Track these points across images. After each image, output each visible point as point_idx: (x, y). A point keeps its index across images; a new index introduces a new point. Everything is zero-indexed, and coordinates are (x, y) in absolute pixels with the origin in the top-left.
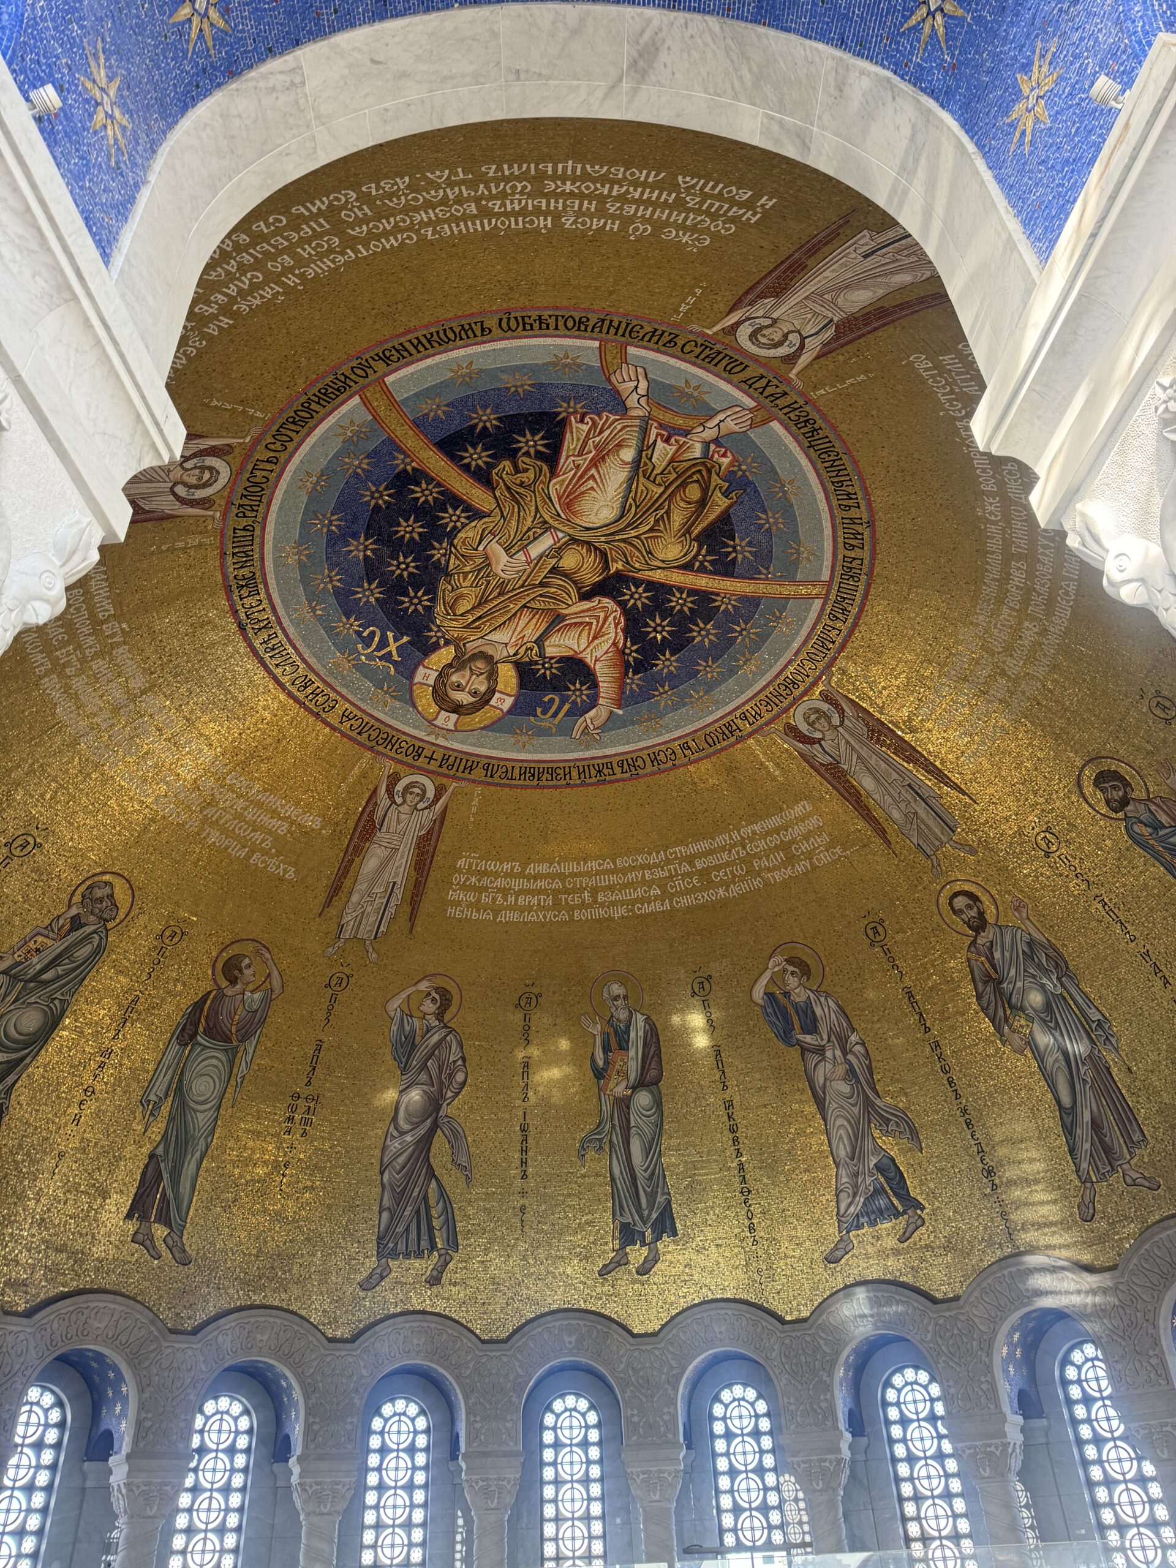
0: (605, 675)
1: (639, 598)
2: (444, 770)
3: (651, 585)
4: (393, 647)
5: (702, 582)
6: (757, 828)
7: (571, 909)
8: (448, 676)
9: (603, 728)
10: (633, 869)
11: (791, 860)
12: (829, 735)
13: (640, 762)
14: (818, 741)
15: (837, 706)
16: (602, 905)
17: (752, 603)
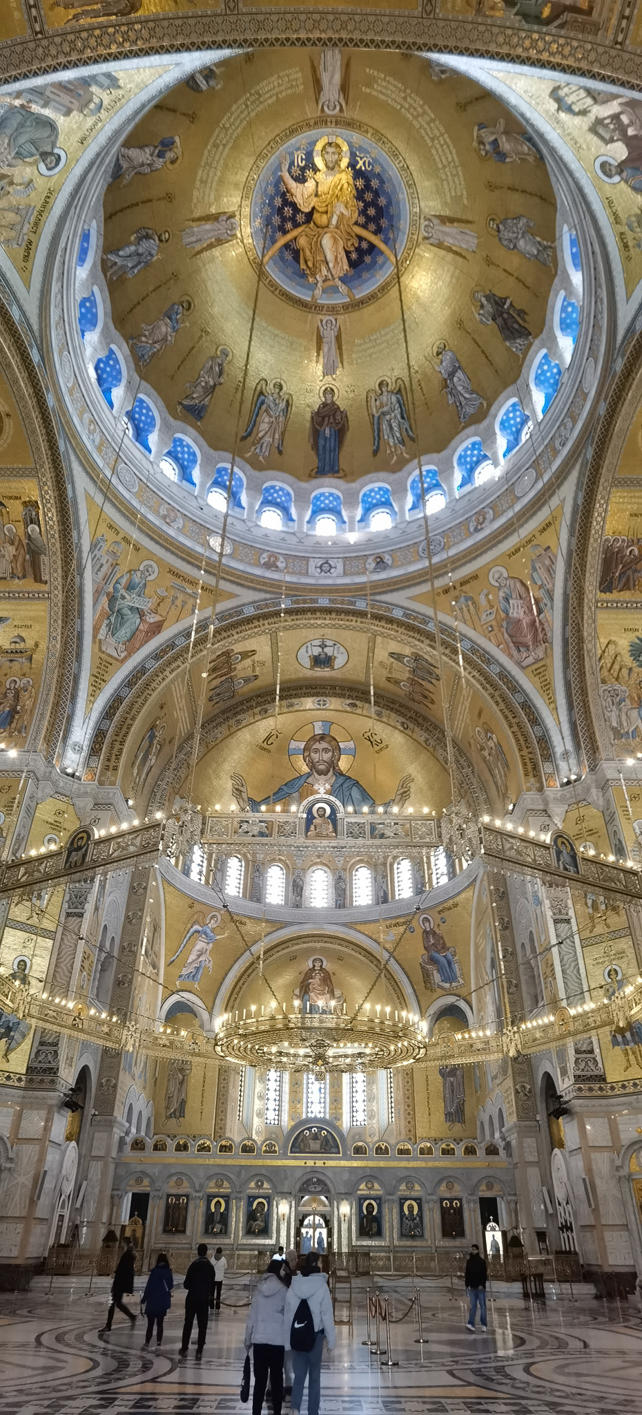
0: (292, 184)
1: (300, 218)
5: (289, 237)
7: (252, 95)
8: (339, 157)
12: (226, 226)
13: (262, 161)
14: (227, 221)
16: (241, 105)
17: (274, 242)
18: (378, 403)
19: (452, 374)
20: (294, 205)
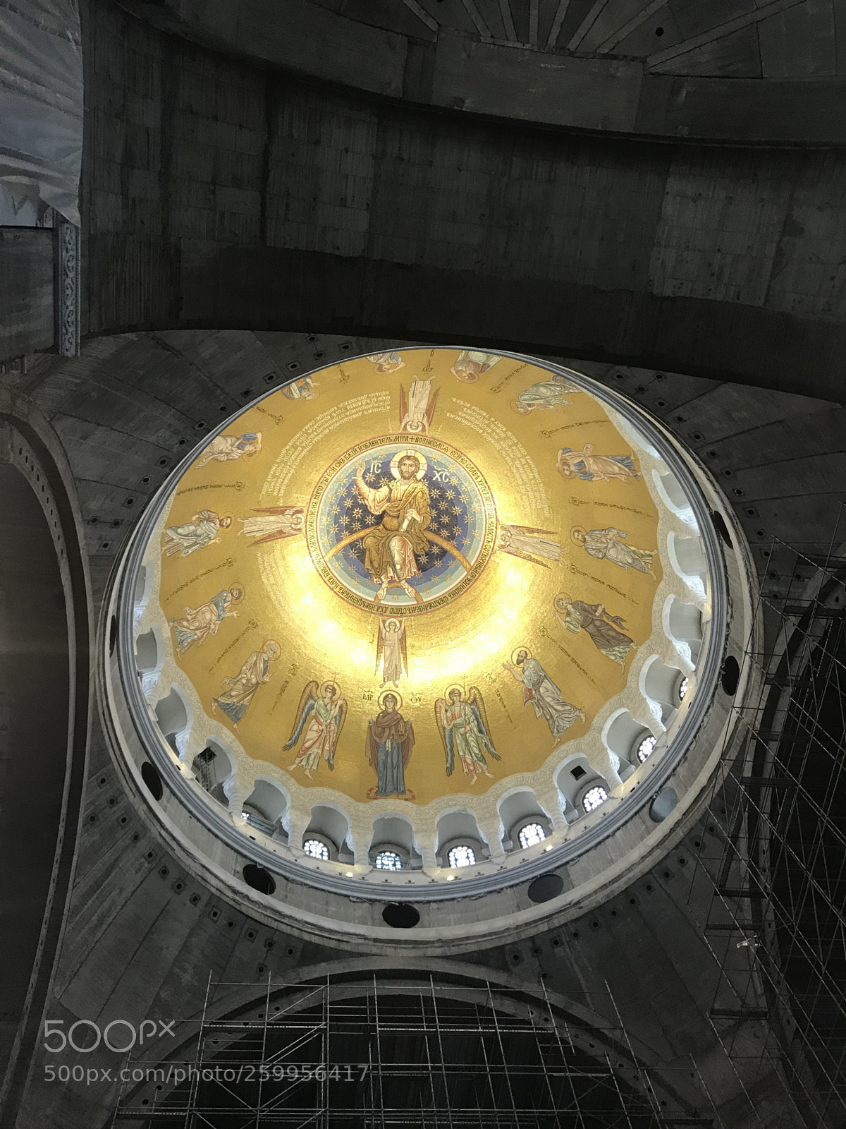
0: (365, 489)
1: (369, 520)
2: (406, 436)
3: (368, 526)
4: (438, 476)
5: (355, 537)
6: (290, 475)
7: (339, 408)
8: (416, 469)
9: (356, 470)
10: (322, 431)
11: (274, 476)
12: (291, 520)
13: (338, 465)
14: (292, 515)
15: (295, 530)
16: (327, 415)
17: (339, 540)
18: (449, 714)
19: (537, 684)
20: (365, 509)
